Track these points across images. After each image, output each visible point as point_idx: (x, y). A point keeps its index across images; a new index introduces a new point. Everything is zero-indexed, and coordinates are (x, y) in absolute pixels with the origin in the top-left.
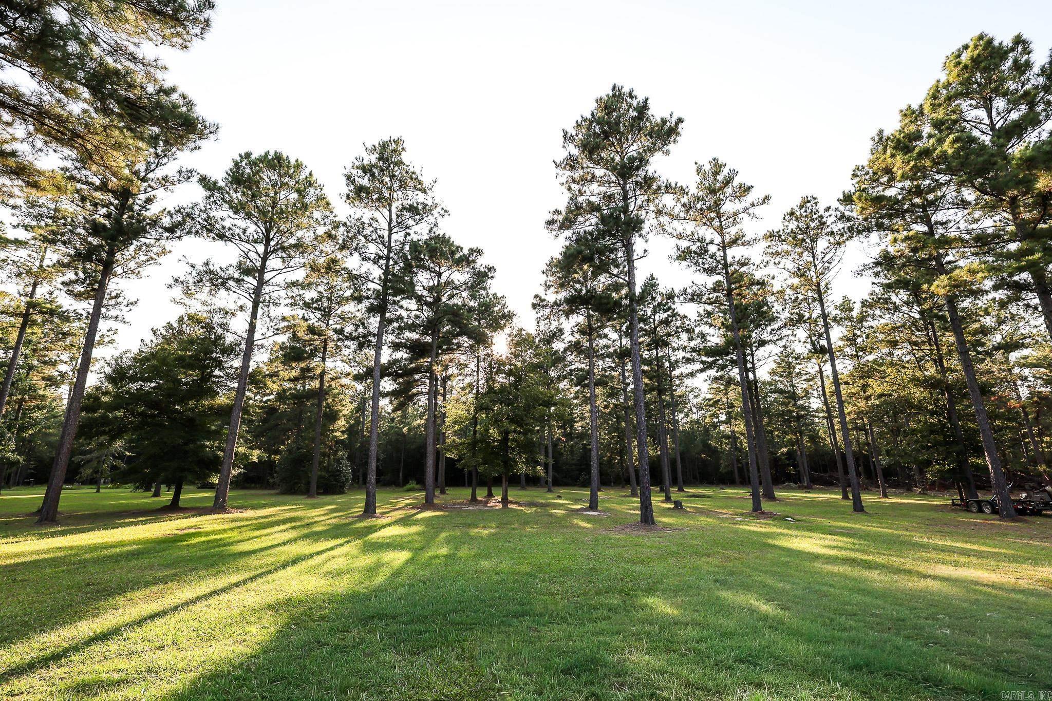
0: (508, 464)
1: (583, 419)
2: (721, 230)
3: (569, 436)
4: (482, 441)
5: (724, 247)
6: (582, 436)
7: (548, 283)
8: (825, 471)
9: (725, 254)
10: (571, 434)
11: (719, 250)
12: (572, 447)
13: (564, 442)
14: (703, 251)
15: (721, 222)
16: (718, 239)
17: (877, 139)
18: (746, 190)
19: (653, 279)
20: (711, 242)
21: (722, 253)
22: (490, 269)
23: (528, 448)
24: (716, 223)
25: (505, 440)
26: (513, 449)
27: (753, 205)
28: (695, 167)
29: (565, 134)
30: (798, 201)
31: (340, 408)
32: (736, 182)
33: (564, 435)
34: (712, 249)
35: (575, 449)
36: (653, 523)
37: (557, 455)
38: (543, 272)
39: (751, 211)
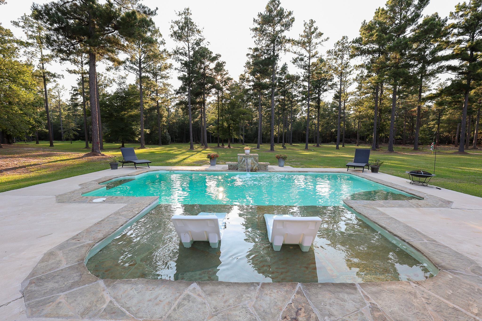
0: (230, 134)
1: (256, 116)
2: (309, 51)
3: (251, 124)
4: (221, 127)
5: (310, 58)
6: (256, 124)
7: (246, 71)
8: (349, 138)
9: (310, 61)
10: (251, 123)
11: (308, 60)
12: (252, 128)
13: (249, 126)
14: (302, 60)
15: (310, 48)
16: (308, 55)
17: (363, 23)
18: (321, 34)
19: (286, 64)
20: (306, 56)
21: (308, 61)
22: (224, 63)
23: (237, 129)
24: (308, 48)
25: (229, 127)
26: (232, 130)
27: (322, 41)
28: (304, 23)
29: (254, 19)
30: (341, 38)
31: (163, 113)
32: (318, 31)
33: (249, 123)
34: (306, 59)
35: (253, 129)
36: (274, 150)
37: (246, 131)
38: (244, 67)
39: (322, 43)
